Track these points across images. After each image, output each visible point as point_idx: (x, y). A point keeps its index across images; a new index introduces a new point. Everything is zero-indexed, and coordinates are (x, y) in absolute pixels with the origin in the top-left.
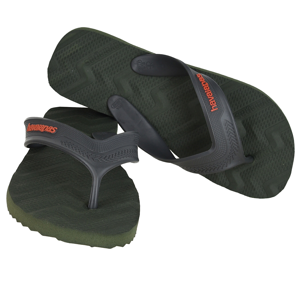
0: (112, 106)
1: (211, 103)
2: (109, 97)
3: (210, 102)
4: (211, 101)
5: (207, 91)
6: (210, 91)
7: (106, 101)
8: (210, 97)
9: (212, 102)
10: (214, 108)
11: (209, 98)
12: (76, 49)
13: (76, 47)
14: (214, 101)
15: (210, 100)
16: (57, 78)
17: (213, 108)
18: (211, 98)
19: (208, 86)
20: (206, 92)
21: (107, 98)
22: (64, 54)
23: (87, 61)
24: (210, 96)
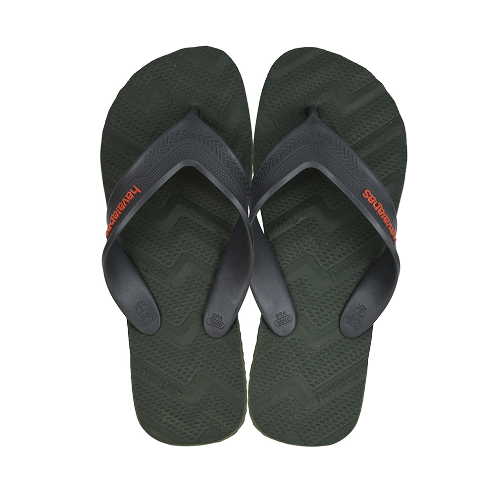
0: (222, 327)
1: (130, 199)
2: (213, 338)
5: (118, 211)
6: (118, 209)
7: (219, 340)
8: (124, 203)
9: (128, 198)
10: (134, 190)
11: (126, 204)
13: (167, 418)
14: (126, 196)
15: (128, 201)
16: (222, 422)
17: (136, 191)
18: (125, 201)
19: (113, 215)
20: (120, 213)
21: (216, 340)
22: (185, 430)
23: (179, 394)
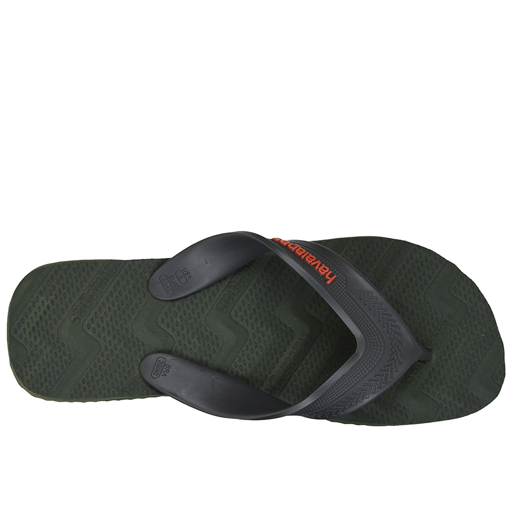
0: (153, 375)
1: (320, 270)
2: (140, 363)
3: (318, 269)
4: (319, 267)
5: (305, 255)
6: (308, 255)
7: (138, 372)
8: (315, 263)
9: (321, 268)
10: (331, 276)
11: (313, 265)
12: (46, 304)
13: (43, 302)
14: (324, 266)
15: (317, 267)
16: (35, 370)
17: (329, 278)
18: (317, 264)
19: (300, 248)
20: (303, 257)
21: (137, 367)
22: (28, 323)
23: (73, 317)
24: (313, 262)
